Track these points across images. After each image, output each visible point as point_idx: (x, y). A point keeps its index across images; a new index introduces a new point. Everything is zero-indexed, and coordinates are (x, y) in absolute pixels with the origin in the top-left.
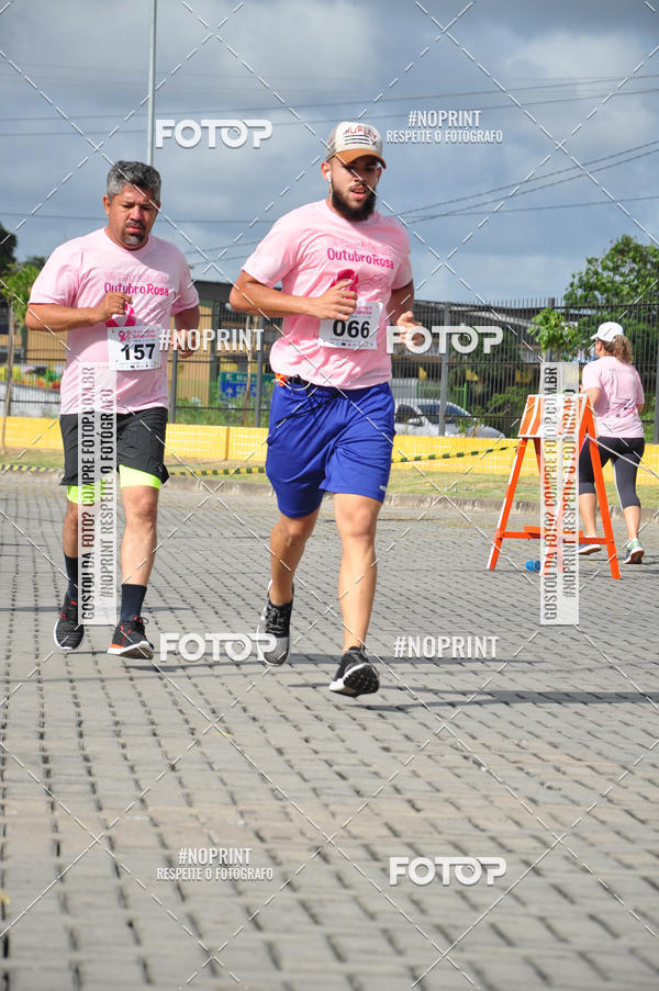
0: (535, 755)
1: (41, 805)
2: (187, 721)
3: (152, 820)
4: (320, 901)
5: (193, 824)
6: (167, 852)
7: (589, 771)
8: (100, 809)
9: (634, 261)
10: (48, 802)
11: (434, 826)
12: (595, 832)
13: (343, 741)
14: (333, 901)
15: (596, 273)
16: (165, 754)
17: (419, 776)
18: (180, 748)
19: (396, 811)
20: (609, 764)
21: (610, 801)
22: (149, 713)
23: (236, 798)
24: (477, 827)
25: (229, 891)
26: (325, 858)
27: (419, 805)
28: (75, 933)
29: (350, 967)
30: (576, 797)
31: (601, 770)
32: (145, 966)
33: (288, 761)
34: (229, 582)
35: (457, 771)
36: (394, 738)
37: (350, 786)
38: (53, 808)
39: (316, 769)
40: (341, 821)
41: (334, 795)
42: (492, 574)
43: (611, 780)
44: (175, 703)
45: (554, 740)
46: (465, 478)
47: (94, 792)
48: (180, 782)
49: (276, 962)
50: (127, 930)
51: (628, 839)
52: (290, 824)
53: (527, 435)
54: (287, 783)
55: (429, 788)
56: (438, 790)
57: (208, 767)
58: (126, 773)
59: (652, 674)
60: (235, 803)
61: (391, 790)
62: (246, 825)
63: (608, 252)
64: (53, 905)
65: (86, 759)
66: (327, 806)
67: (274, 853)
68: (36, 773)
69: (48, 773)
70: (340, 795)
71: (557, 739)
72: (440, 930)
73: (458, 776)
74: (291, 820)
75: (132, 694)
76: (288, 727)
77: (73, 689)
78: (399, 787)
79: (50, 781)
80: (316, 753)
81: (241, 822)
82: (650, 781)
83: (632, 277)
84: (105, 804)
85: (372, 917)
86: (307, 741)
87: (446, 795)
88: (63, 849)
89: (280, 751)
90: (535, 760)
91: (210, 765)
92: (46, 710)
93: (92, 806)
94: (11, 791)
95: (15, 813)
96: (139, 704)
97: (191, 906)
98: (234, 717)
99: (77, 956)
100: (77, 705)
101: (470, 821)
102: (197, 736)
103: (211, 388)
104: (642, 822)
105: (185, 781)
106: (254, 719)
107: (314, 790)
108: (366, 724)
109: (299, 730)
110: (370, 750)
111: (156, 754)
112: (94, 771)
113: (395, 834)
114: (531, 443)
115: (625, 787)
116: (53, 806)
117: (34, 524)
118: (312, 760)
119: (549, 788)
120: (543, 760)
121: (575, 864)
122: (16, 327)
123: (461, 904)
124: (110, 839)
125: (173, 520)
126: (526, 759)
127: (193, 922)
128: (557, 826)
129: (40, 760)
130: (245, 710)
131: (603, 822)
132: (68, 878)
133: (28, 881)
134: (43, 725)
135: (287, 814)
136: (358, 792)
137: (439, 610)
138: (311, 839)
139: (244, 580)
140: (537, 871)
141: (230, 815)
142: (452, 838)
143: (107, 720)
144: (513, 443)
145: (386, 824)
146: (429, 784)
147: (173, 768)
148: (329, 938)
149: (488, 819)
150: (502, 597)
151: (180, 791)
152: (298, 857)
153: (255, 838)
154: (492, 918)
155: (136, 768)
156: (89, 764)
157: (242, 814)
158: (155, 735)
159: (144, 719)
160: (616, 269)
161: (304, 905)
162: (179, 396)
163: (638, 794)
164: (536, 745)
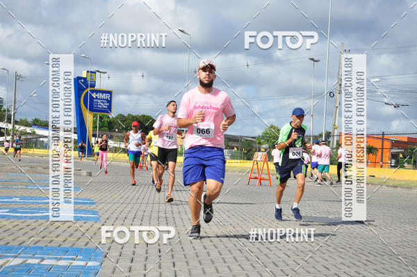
29: (223, 256)
32: (185, 255)
47: (175, 224)
49: (209, 255)
50: (182, 249)
53: (255, 160)
56: (239, 225)
63: (269, 127)
68: (165, 220)
72: (239, 250)
73: (242, 222)
85: (227, 247)
99: (173, 253)
120: (258, 219)
126: (255, 219)
127: (193, 247)
134: (166, 212)
143: (178, 211)
144: (252, 162)
156: (174, 219)
161: (214, 245)
164: (256, 217)
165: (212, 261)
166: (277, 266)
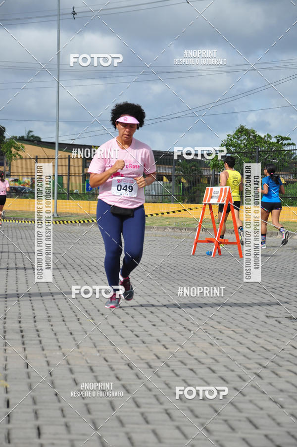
0: (211, 326)
1: (20, 349)
2: (76, 316)
3: (63, 354)
5: (80, 355)
6: (70, 366)
7: (232, 332)
8: (43, 350)
9: (245, 135)
10: (23, 348)
12: (236, 356)
13: (137, 322)
14: (134, 384)
15: (231, 140)
16: (68, 328)
17: (167, 335)
18: (74, 326)
19: (159, 349)
20: (240, 329)
21: (241, 343)
22: (61, 313)
23: (96, 345)
24: (190, 355)
26: (131, 368)
27: (167, 346)
28: (35, 398)
29: (142, 410)
30: (228, 343)
31: (237, 332)
32: (62, 411)
33: (116, 330)
34: (92, 261)
35: (182, 333)
36: (156, 320)
37: (141, 340)
39: (127, 334)
40: (136, 353)
41: (134, 343)
42: (193, 257)
43: (241, 335)
44: (71, 309)
45: (218, 321)
46: (182, 220)
47: (41, 343)
48: (74, 339)
49: (113, 409)
50: (55, 397)
51: (248, 358)
52: (117, 355)
53: (206, 203)
54: (116, 339)
55: (171, 340)
56: (174, 341)
58: (53, 336)
59: (256, 294)
60: (96, 347)
61: (156, 341)
62: (100, 356)
63: (235, 132)
64: (26, 388)
65: (37, 331)
68: (18, 337)
69: (23, 336)
70: (137, 343)
71: (220, 320)
73: (182, 335)
74: (118, 353)
75: (54, 305)
76: (115, 317)
77: (32, 303)
78: (159, 340)
79: (23, 339)
80: (127, 327)
81: (98, 354)
82: (256, 336)
83: (245, 142)
84: (45, 348)
85: (150, 390)
86: (123, 322)
87: (178, 343)
88: (29, 366)
89: (113, 327)
90: (212, 328)
91: (86, 332)
92: (21, 312)
93: (41, 349)
94: (8, 344)
95: (10, 352)
96: (57, 309)
98: (94, 314)
99: (36, 407)
100: (33, 310)
101: (187, 352)
102: (80, 321)
103: (83, 186)
104: (254, 351)
105: (76, 339)
106: (102, 314)
107: (127, 341)
108: (146, 316)
109: (120, 318)
110: (147, 325)
111: (64, 329)
112: (41, 335)
113: (159, 358)
114: (208, 206)
115: (246, 338)
116: (25, 349)
117: (15, 239)
118: (125, 330)
119: (218, 339)
120: (215, 328)
121: (228, 368)
122: (7, 163)
124: (47, 362)
125: (69, 237)
126: (209, 328)
128: (221, 354)
129: (19, 331)
130: (99, 311)
131: (238, 352)
132: (32, 377)
133: (16, 378)
134: (20, 318)
135: (116, 351)
136: (143, 342)
137: (173, 271)
138: (125, 361)
140: (213, 372)
141: (94, 351)
142: (181, 359)
143: (45, 316)
145: (155, 354)
146: (171, 338)
147: (71, 334)
148: (133, 399)
149: (194, 352)
150: (197, 266)
151: (74, 343)
152: (121, 368)
153: (104, 360)
155: (57, 334)
156: (38, 333)
157: (98, 351)
158: (64, 321)
159: (59, 315)
160: (238, 138)
161: (124, 386)
162: (70, 189)
163: (252, 341)
164: (212, 323)
165: (121, 422)
166: (257, 427)
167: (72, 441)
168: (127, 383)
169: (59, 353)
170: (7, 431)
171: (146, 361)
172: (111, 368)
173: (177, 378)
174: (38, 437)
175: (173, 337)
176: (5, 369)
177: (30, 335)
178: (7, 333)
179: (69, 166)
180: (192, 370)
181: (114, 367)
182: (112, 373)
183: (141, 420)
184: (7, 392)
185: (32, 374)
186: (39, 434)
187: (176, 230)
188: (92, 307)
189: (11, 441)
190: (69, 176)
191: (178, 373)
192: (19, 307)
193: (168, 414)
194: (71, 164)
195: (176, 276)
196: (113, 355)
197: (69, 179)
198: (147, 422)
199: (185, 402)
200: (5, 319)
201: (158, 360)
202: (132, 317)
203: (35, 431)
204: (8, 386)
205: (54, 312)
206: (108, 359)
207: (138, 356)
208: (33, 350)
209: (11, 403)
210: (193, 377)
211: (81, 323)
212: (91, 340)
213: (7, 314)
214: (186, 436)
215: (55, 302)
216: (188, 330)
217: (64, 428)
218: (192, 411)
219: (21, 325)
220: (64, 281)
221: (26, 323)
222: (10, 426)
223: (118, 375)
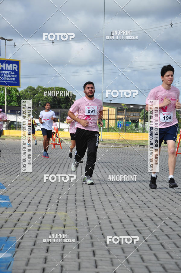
1: (84, 210)
2: (113, 193)
3: (106, 213)
4: (141, 229)
5: (114, 214)
6: (109, 220)
8: (96, 211)
11: (165, 214)
13: (145, 196)
14: (144, 229)
16: (108, 199)
18: (111, 198)
19: (156, 211)
22: (105, 191)
23: (123, 208)
24: (174, 214)
25: (123, 227)
26: (142, 221)
27: (161, 209)
28: (92, 236)
29: (148, 243)
33: (133, 201)
34: (120, 164)
35: (169, 203)
36: (155, 196)
38: (86, 211)
39: (140, 202)
40: (145, 213)
41: (143, 208)
44: (110, 189)
47: (94, 207)
50: (102, 235)
54: (134, 205)
55: (163, 206)
56: (165, 206)
57: (117, 202)
58: (101, 203)
61: (155, 206)
65: (92, 201)
66: (142, 210)
67: (131, 220)
68: (83, 204)
69: (85, 204)
70: (145, 208)
72: (167, 235)
75: (101, 187)
76: (133, 194)
80: (139, 199)
81: (124, 213)
84: (96, 210)
86: (137, 196)
87: (167, 208)
88: (88, 219)
89: (132, 199)
91: (117, 201)
92: (84, 191)
93: (94, 210)
94: (77, 207)
95: (78, 212)
96: (102, 189)
97: (115, 230)
98: (122, 192)
99: (92, 241)
100: (90, 190)
103: (116, 125)
105: (113, 205)
106: (126, 192)
107: (139, 207)
108: (150, 193)
109: (136, 194)
110: (150, 198)
111: (106, 200)
112: (94, 203)
113: (157, 216)
118: (138, 201)
123: (171, 230)
124: (98, 217)
129: (83, 201)
130: (124, 190)
132: (90, 225)
133: (82, 225)
134: (83, 194)
136: (148, 207)
139: (123, 164)
141: (122, 212)
142: (169, 216)
143: (96, 193)
145: (155, 214)
146: (163, 205)
147: (110, 202)
149: (176, 212)
151: (112, 207)
152: (137, 221)
153: (127, 217)
154: (178, 233)
157: (124, 212)
158: (106, 196)
159: (104, 192)
167: (111, 258)
168: (140, 229)
169: (104, 213)
170: (77, 252)
171: (150, 217)
172: (131, 221)
173: (167, 227)
174: (93, 256)
175: (164, 204)
176: (76, 221)
177: (89, 203)
178: (77, 202)
179: (108, 114)
180: (175, 222)
181: (133, 220)
182: (132, 223)
183: (148, 248)
184: (77, 233)
185: (90, 223)
186: (94, 255)
187: (165, 148)
188: (121, 188)
189: (80, 258)
190: (108, 120)
191: (167, 224)
192: (83, 188)
193: (163, 246)
194: (109, 114)
195: (165, 172)
196: (132, 214)
197: (108, 121)
198: (151, 250)
199: (171, 239)
200: (76, 194)
201: (157, 217)
202: (142, 194)
203: (92, 253)
204: (78, 230)
205: (101, 191)
206: (129, 216)
207: (146, 214)
208: (90, 211)
209: (79, 238)
210: (175, 226)
211: (115, 197)
212: (121, 205)
213: (77, 192)
214: (172, 258)
215: (102, 186)
216: (172, 201)
217: (107, 252)
218: (175, 244)
219: (84, 197)
220: (106, 175)
221: (87, 196)
222: (79, 250)
223: (135, 225)
